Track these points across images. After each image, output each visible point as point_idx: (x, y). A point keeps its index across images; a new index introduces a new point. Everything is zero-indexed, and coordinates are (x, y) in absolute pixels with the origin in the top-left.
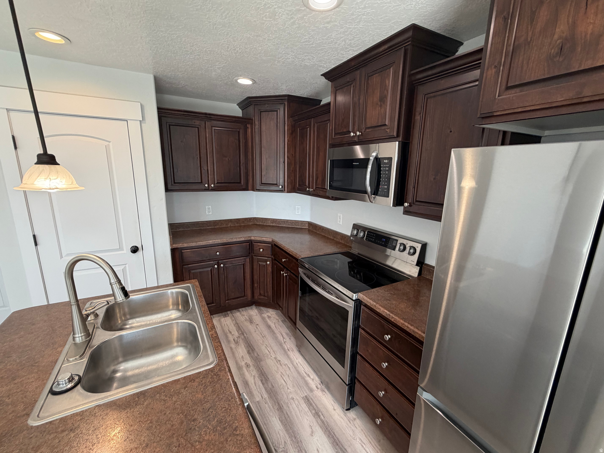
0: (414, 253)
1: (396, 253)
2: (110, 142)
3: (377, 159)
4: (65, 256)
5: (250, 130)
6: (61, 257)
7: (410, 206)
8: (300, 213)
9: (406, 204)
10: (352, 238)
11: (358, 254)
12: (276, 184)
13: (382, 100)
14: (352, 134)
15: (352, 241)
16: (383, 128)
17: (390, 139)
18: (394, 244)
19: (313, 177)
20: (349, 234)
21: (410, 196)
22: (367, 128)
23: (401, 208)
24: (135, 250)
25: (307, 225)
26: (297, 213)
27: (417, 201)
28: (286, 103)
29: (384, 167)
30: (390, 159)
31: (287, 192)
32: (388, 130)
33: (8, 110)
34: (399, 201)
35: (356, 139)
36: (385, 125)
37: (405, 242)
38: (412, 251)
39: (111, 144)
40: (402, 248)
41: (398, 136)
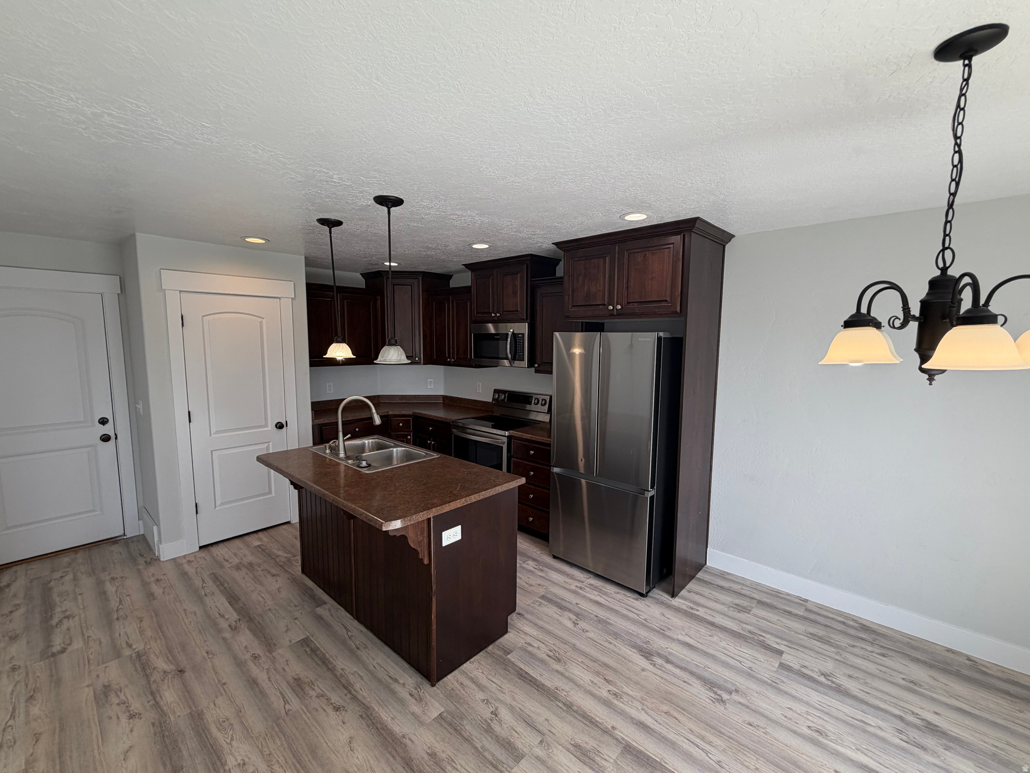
0: (545, 404)
1: (532, 407)
2: (263, 318)
3: (513, 333)
4: (214, 434)
5: (379, 302)
6: (210, 435)
7: (539, 366)
8: (432, 387)
9: (536, 365)
10: (493, 402)
11: (501, 415)
12: (412, 357)
13: (515, 293)
14: (493, 315)
15: (494, 404)
16: (516, 312)
17: (521, 321)
18: (530, 400)
19: (453, 349)
20: (490, 400)
21: (538, 359)
22: (504, 311)
23: (533, 369)
24: (280, 426)
25: (441, 399)
26: (429, 387)
27: (542, 363)
28: (421, 278)
29: (519, 340)
30: (523, 334)
31: (424, 364)
32: (520, 315)
33: (180, 291)
34: (531, 365)
35: (496, 318)
36: (518, 311)
37: (538, 397)
38: (543, 402)
39: (264, 321)
40: (536, 401)
41: (527, 318)
